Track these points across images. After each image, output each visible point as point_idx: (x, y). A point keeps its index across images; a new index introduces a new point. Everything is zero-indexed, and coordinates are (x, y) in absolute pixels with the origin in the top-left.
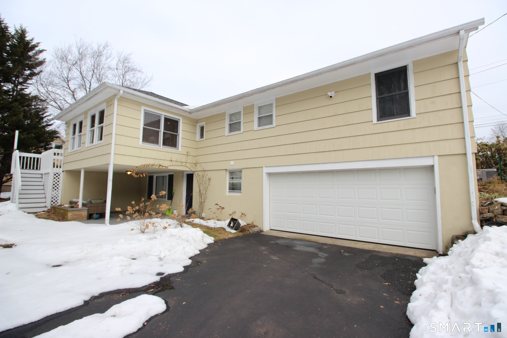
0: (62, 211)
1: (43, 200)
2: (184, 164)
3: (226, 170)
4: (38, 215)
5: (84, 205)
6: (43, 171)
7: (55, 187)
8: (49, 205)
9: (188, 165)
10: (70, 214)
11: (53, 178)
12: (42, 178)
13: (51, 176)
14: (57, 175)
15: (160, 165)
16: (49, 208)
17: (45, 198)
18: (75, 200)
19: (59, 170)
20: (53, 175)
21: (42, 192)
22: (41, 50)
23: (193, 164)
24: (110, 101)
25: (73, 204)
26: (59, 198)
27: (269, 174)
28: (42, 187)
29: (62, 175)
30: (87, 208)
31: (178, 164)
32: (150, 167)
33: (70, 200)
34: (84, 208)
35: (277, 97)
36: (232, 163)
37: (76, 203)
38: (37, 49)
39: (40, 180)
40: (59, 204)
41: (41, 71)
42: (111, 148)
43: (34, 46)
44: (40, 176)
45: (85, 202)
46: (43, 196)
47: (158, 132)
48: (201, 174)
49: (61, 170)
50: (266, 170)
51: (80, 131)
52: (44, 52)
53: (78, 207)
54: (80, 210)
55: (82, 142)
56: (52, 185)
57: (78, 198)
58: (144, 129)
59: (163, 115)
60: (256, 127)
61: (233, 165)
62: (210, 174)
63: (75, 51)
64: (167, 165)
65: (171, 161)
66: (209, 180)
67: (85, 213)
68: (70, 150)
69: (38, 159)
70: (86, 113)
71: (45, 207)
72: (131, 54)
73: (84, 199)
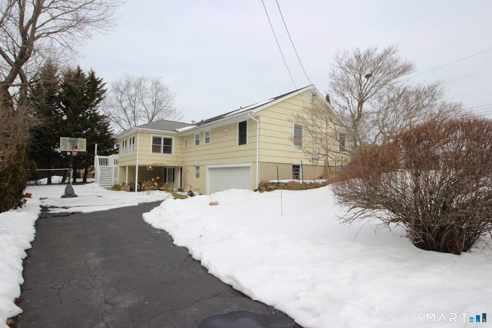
0: (119, 187)
1: (110, 182)
2: (175, 162)
3: (195, 166)
4: (108, 189)
5: (128, 184)
6: (109, 166)
7: (116, 176)
8: (113, 184)
9: (178, 163)
10: (122, 188)
11: (114, 170)
12: (109, 170)
13: (114, 169)
14: (116, 168)
15: (161, 164)
16: (113, 186)
17: (111, 181)
18: (125, 182)
19: (117, 166)
20: (114, 168)
21: (110, 177)
22: (104, 83)
23: (181, 162)
24: (136, 133)
25: (124, 184)
26: (118, 181)
27: (210, 169)
28: (109, 175)
29: (119, 168)
30: (129, 186)
31: (172, 162)
32: (156, 165)
33: (123, 182)
34: (129, 185)
35: (212, 128)
36: (196, 162)
37: (125, 183)
38: (101, 83)
39: (109, 171)
40: (118, 184)
41: (105, 96)
42: (137, 157)
43: (100, 81)
44: (108, 169)
45: (129, 183)
46: (110, 180)
47: (160, 146)
48: (185, 167)
49: (118, 166)
50: (207, 167)
51: (126, 146)
52: (106, 84)
53: (126, 185)
54: (126, 186)
55: (126, 152)
56: (114, 174)
57: (126, 181)
58: (153, 146)
59: (163, 137)
60: (204, 144)
61: (197, 163)
62: (188, 168)
63: (124, 82)
64: (165, 164)
65: (168, 161)
66: (188, 171)
67: (129, 188)
68: (122, 155)
69: (107, 159)
70: (127, 137)
71: (112, 185)
72: (160, 78)
73: (128, 181)
